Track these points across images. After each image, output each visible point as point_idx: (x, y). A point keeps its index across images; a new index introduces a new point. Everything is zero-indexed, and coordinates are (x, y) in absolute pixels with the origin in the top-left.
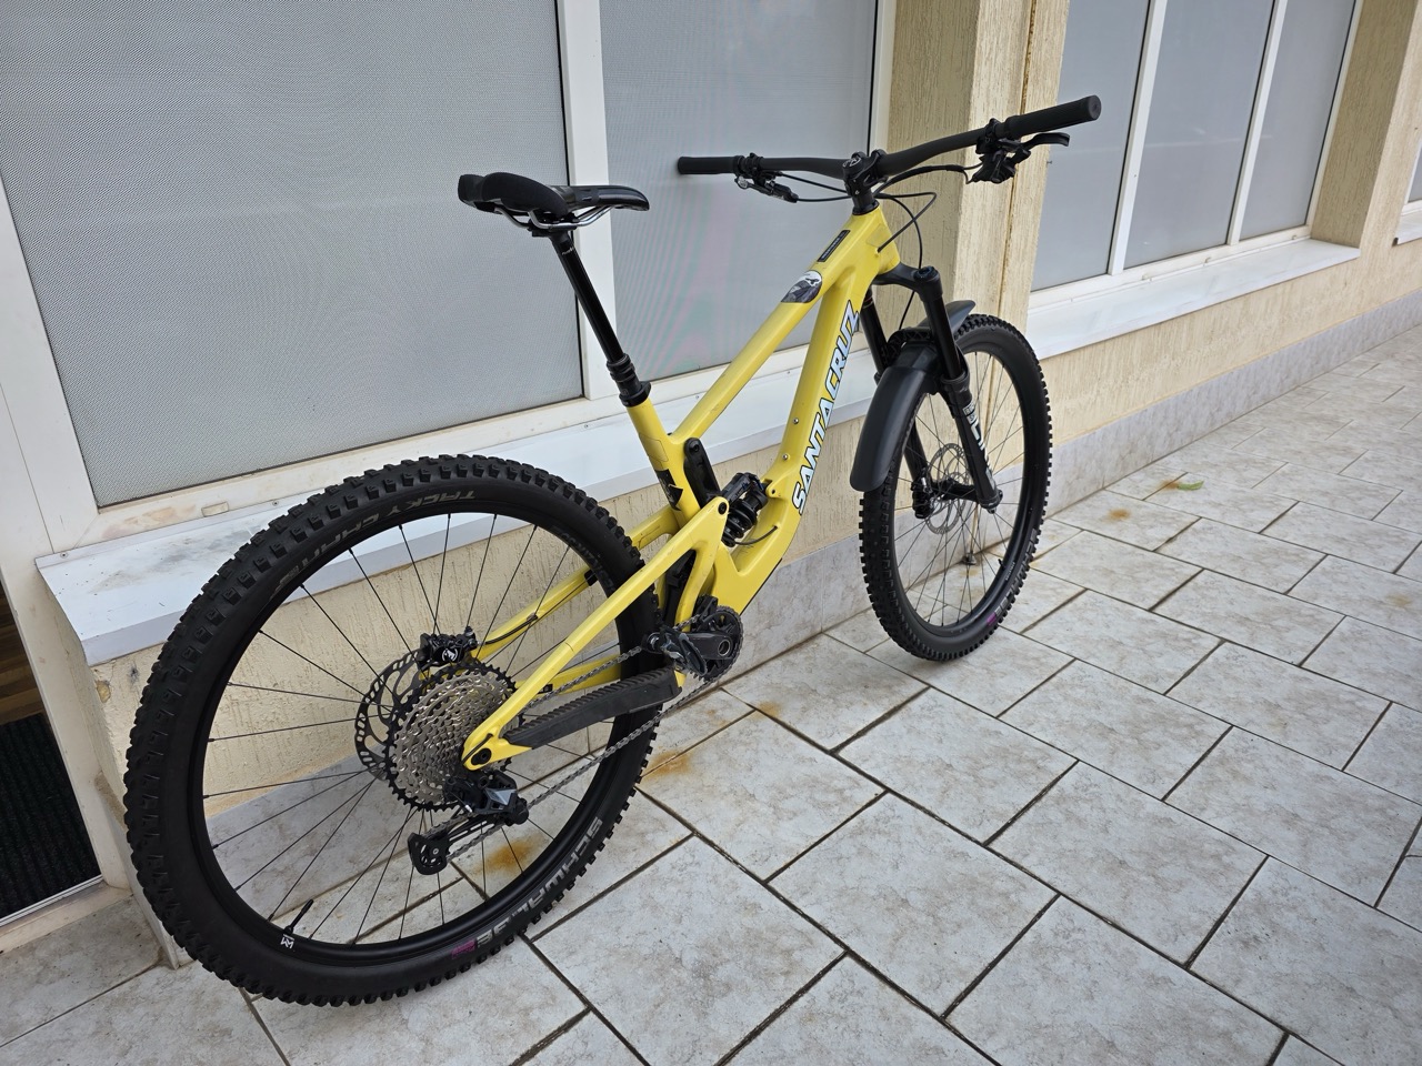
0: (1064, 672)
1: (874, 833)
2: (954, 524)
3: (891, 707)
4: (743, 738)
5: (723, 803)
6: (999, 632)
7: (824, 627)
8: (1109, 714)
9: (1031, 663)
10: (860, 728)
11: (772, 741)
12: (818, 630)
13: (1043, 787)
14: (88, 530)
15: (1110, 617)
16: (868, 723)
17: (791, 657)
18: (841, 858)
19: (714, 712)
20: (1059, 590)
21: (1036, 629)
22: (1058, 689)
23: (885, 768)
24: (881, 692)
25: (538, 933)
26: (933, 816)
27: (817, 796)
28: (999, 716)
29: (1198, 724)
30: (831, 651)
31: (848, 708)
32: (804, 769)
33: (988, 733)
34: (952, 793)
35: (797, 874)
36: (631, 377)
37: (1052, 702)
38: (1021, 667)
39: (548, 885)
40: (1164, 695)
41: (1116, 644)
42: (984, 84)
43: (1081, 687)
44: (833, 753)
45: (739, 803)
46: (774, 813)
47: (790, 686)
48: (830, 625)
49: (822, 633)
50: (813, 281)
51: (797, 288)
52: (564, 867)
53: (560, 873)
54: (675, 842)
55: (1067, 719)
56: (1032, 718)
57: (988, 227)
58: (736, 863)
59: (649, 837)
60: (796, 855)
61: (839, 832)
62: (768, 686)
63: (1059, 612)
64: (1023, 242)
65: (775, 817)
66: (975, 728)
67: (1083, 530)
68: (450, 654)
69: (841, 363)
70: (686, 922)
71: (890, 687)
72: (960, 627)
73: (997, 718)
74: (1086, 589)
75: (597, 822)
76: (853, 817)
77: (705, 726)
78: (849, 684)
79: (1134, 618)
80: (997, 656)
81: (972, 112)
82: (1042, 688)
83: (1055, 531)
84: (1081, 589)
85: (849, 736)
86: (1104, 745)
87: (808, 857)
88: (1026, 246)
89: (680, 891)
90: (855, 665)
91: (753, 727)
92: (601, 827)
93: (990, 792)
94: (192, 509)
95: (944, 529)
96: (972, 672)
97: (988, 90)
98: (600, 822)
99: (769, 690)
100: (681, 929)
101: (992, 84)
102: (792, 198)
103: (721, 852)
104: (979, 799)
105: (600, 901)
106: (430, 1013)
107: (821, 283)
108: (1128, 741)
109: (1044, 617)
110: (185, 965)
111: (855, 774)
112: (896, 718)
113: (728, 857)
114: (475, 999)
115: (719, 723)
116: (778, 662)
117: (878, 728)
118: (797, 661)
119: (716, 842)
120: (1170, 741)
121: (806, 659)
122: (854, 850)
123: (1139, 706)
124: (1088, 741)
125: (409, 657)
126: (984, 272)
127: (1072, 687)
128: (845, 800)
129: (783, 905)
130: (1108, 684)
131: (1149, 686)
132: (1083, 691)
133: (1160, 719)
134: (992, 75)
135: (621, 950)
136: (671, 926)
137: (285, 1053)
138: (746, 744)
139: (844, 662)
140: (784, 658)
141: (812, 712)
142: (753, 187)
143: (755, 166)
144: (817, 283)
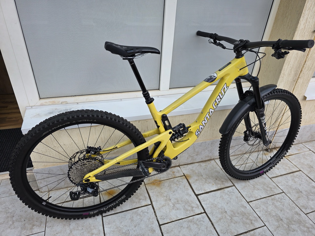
0: (277, 195)
1: (194, 223)
2: (256, 144)
3: (220, 188)
4: (177, 182)
5: (162, 199)
6: (264, 176)
7: (215, 158)
8: (284, 214)
9: (269, 189)
10: (208, 191)
11: (183, 186)
12: (213, 158)
13: (250, 229)
14: (37, 103)
15: (303, 182)
16: (211, 190)
17: (201, 164)
18: (182, 227)
19: (174, 172)
20: (291, 168)
21: (276, 178)
22: (272, 200)
23: (208, 205)
24: (220, 182)
25: (105, 215)
26: (213, 225)
27: (186, 206)
28: (249, 202)
29: (311, 228)
30: (213, 166)
31: (208, 184)
32: (187, 197)
33: (243, 206)
34: (222, 221)
35: (169, 226)
36: (148, 97)
37: (268, 203)
38: (264, 189)
39: (109, 206)
40: (306, 214)
41: (299, 192)
42: (306, 17)
43: (280, 202)
44: (197, 196)
45: (166, 200)
46: (173, 207)
47: (197, 172)
48: (217, 158)
49: (214, 159)
50: (214, 76)
51: (209, 78)
52: (114, 203)
53: (113, 204)
54: (146, 205)
55: (269, 211)
56: (259, 206)
57: (298, 60)
58: (156, 217)
59: (141, 201)
60: (172, 221)
61: (186, 219)
62: (191, 170)
63: (287, 175)
64: (311, 65)
65: (172, 208)
66: (240, 203)
67: (310, 150)
68: (92, 152)
69: (219, 100)
70: (136, 227)
71: (223, 182)
72: (250, 172)
73: (248, 202)
74: (300, 170)
75: (124, 196)
76: (192, 216)
77: (170, 175)
78: (212, 177)
79: (311, 185)
80: (259, 183)
81: (299, 25)
82: (267, 198)
83: (301, 148)
84: (299, 170)
85: (204, 192)
86: (276, 224)
87: (174, 223)
88: (312, 66)
89: (140, 218)
90: (217, 172)
91: (181, 180)
92: (125, 198)
93: (233, 225)
94: (59, 102)
95: (253, 145)
96: (249, 185)
97: (307, 19)
98: (125, 196)
99: (191, 171)
100: (134, 229)
101: (309, 17)
102: (224, 48)
103: (155, 212)
104: (229, 226)
105: (122, 213)
106: (75, 225)
107: (216, 77)
108: (285, 225)
109: (281, 175)
110: (43, 192)
111: (199, 204)
112: (219, 192)
113: (155, 214)
114: (85, 226)
115: (174, 176)
116: (197, 164)
117: (213, 193)
118: (202, 165)
119: (155, 209)
120: (299, 230)
121: (205, 165)
122: (186, 226)
123: (295, 215)
124: (272, 220)
125: (83, 151)
126: (293, 73)
127: (277, 201)
128: (192, 210)
129: (161, 234)
130: (289, 204)
131: (302, 210)
132: (280, 204)
133: (300, 222)
134: (310, 14)
135: (119, 228)
136: (133, 227)
137: (47, 221)
138: (177, 184)
139: (214, 170)
140: (199, 163)
141: (198, 182)
142: (213, 43)
143: (215, 37)
144: (215, 77)
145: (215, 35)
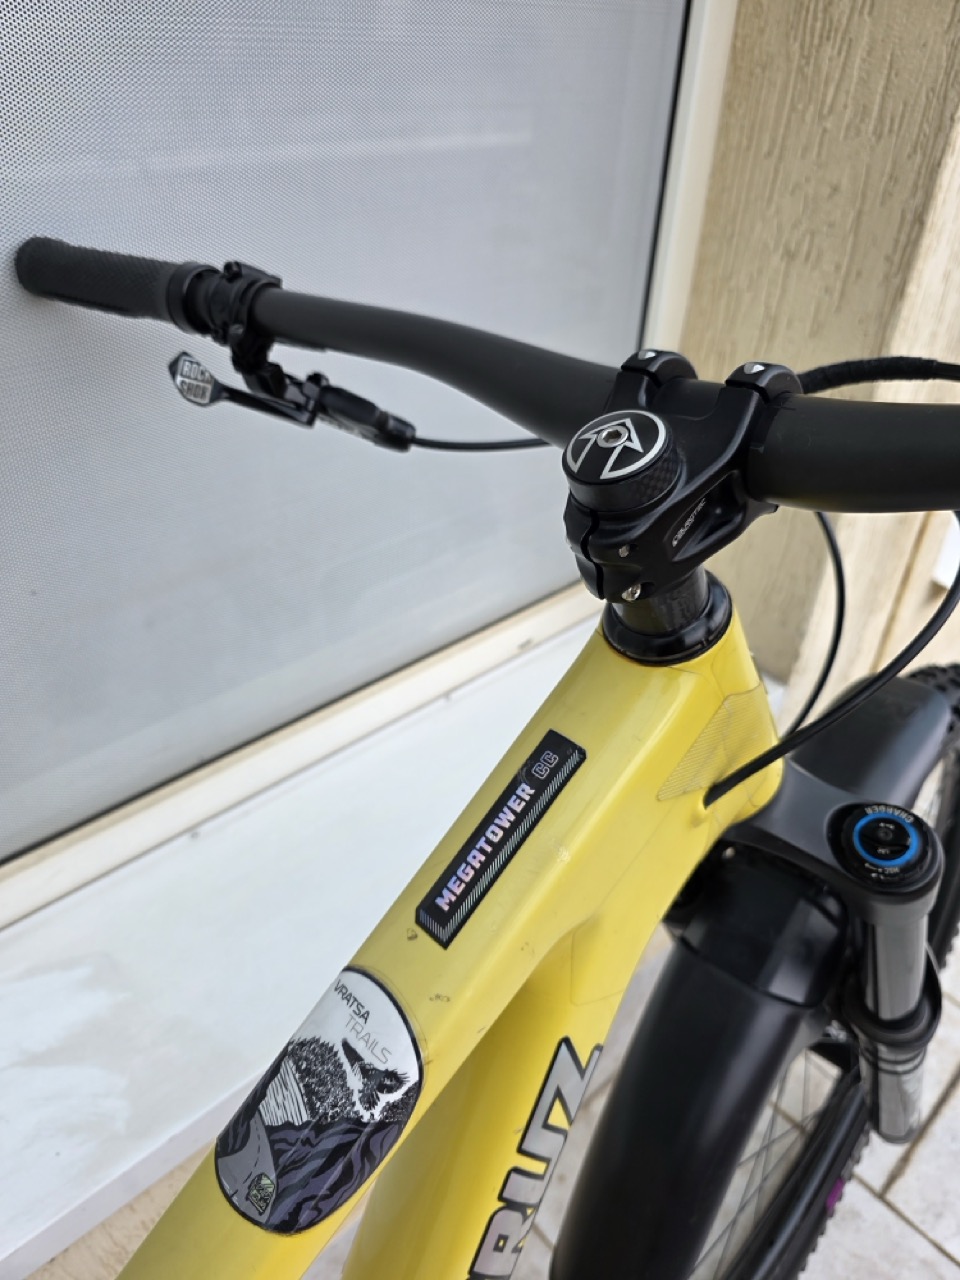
142: (235, 396)
143: (237, 321)
144: (396, 1096)
145: (239, 285)
